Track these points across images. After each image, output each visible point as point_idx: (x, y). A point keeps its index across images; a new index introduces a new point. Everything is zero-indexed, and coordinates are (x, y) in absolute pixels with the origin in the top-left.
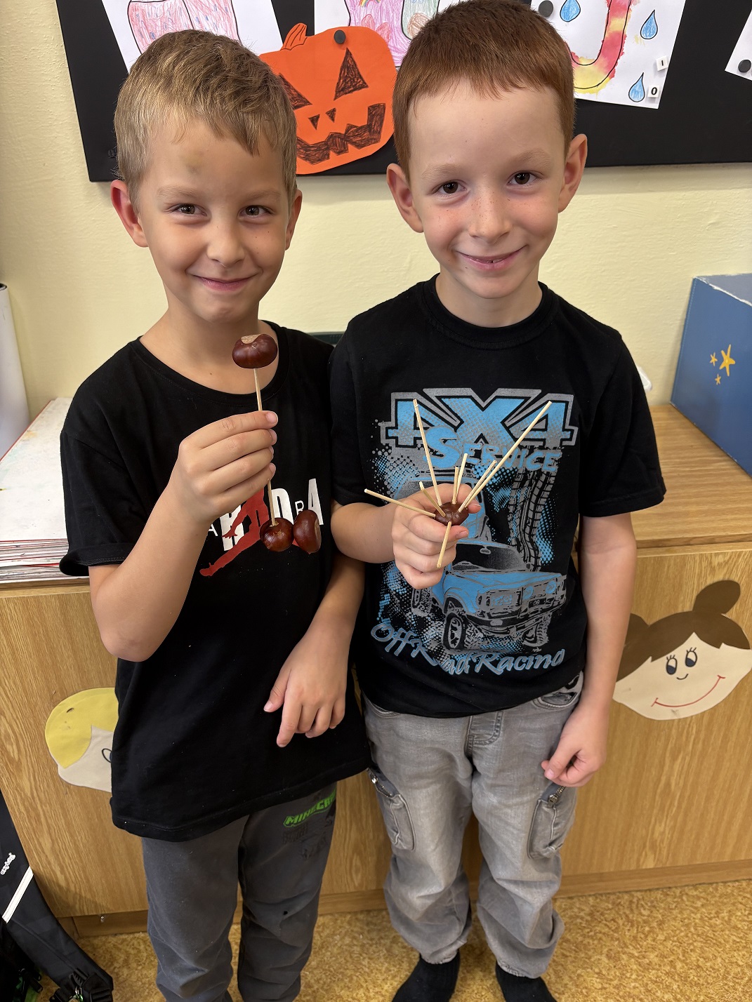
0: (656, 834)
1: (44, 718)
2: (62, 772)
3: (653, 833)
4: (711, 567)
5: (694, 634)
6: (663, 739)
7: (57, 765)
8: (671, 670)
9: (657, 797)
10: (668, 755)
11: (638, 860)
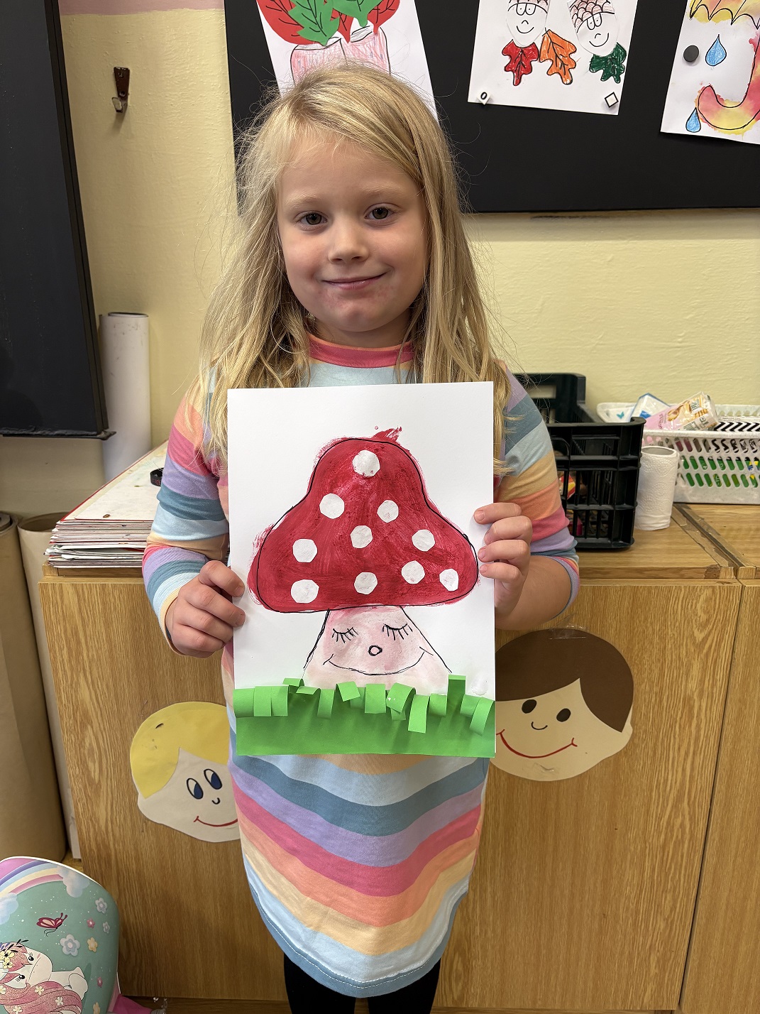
1: (132, 733)
2: (142, 803)
7: (138, 794)
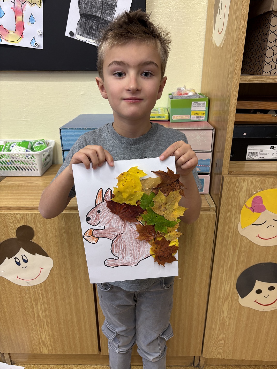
0: (43, 338)
3: (41, 338)
4: (17, 219)
5: (21, 248)
6: (28, 294)
8: (18, 264)
9: (36, 321)
10: (33, 302)
11: (40, 350)
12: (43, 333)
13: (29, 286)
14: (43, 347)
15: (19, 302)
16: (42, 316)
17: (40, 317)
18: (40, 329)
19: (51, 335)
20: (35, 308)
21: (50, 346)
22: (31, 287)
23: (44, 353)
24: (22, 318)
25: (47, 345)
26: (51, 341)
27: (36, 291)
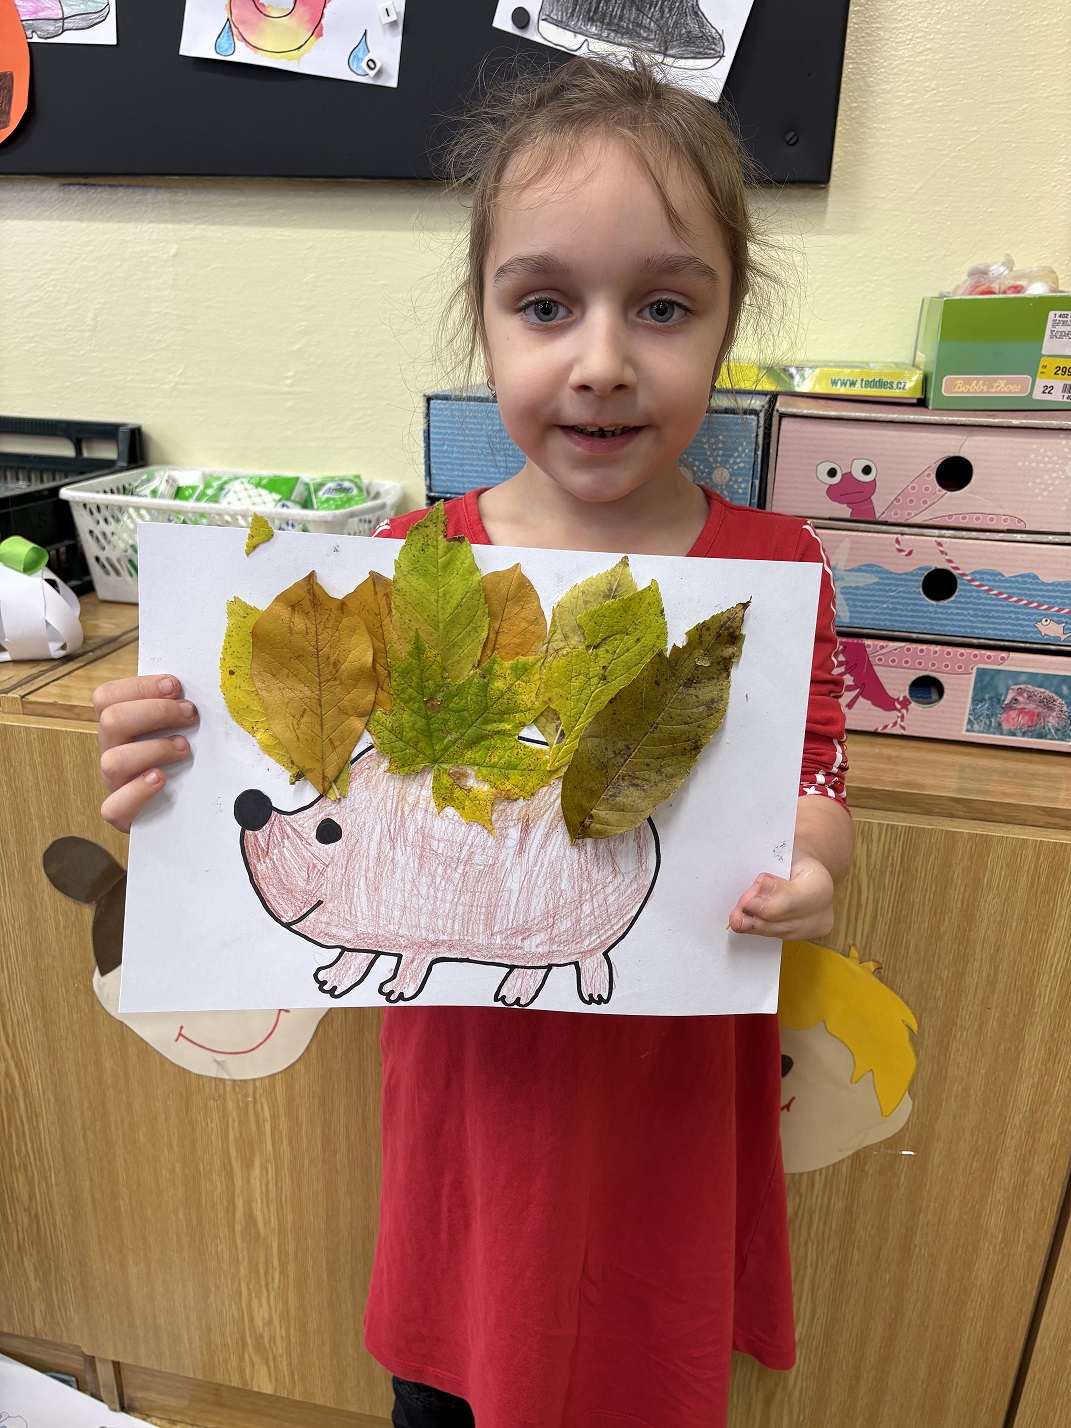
12: (259, 1298)
13: (222, 1081)
14: (257, 1360)
15: (175, 1143)
16: (265, 1224)
17: (256, 1226)
18: (250, 1277)
19: (292, 1313)
20: (240, 1182)
21: (285, 1363)
22: (229, 1083)
23: (256, 1389)
24: (181, 1216)
25: (271, 1356)
26: (293, 1340)
27: (251, 1106)
